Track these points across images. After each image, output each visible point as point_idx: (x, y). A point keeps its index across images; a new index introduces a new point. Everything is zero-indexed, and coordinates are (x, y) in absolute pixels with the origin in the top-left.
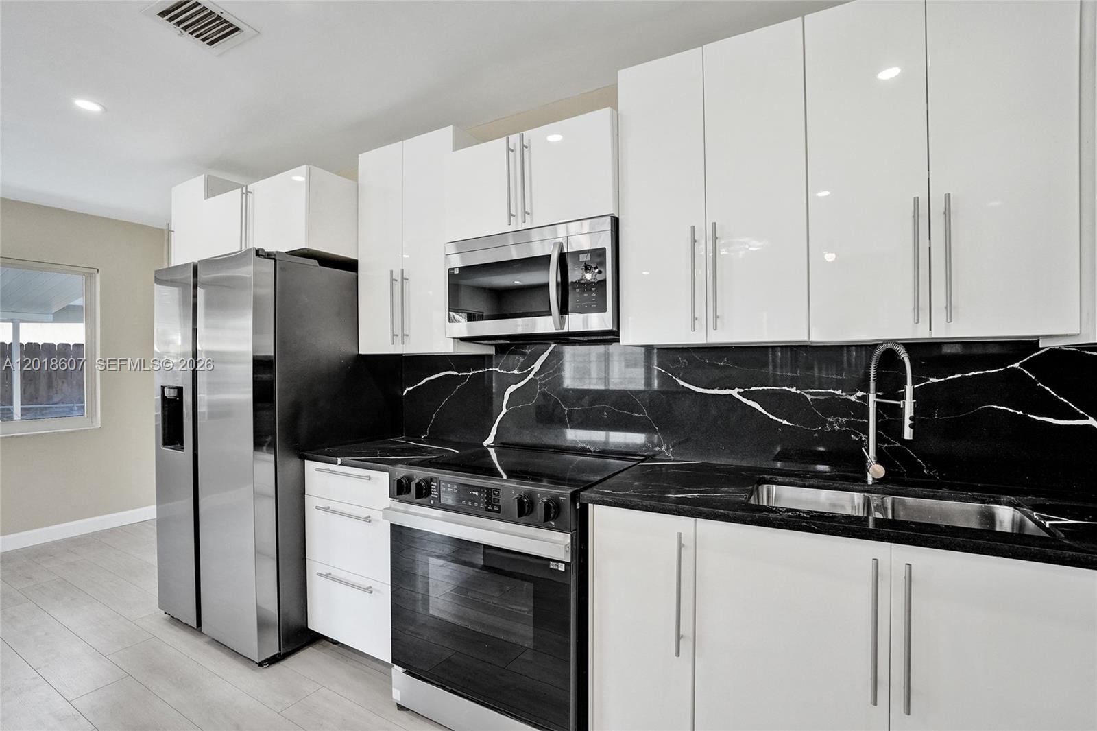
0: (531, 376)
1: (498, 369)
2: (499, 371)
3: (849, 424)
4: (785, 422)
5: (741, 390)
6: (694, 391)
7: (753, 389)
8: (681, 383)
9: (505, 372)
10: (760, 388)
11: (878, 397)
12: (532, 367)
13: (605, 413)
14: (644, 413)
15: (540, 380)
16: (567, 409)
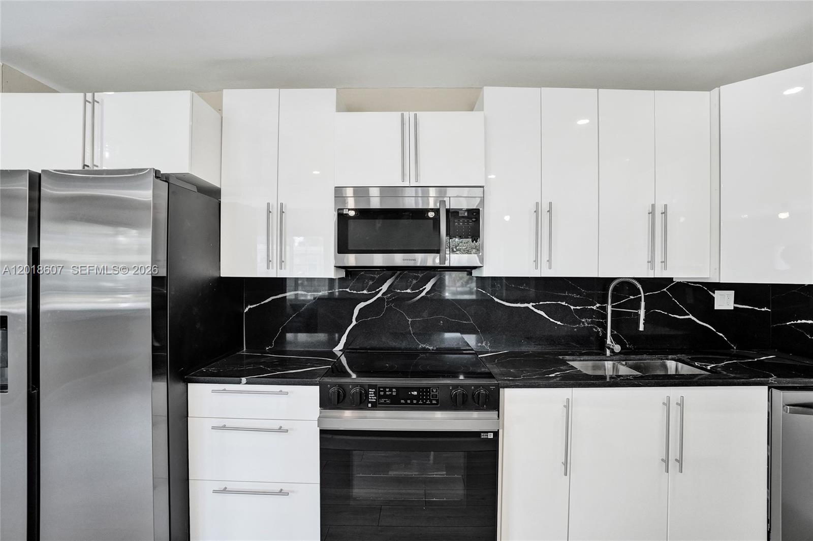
0: (379, 295)
1: (348, 290)
2: (350, 291)
3: (592, 322)
4: (559, 323)
5: (534, 304)
6: (504, 305)
7: (541, 303)
8: (496, 300)
9: (355, 292)
10: (545, 303)
11: (613, 307)
12: (380, 288)
13: (441, 322)
14: (469, 320)
15: (388, 299)
16: (410, 320)
